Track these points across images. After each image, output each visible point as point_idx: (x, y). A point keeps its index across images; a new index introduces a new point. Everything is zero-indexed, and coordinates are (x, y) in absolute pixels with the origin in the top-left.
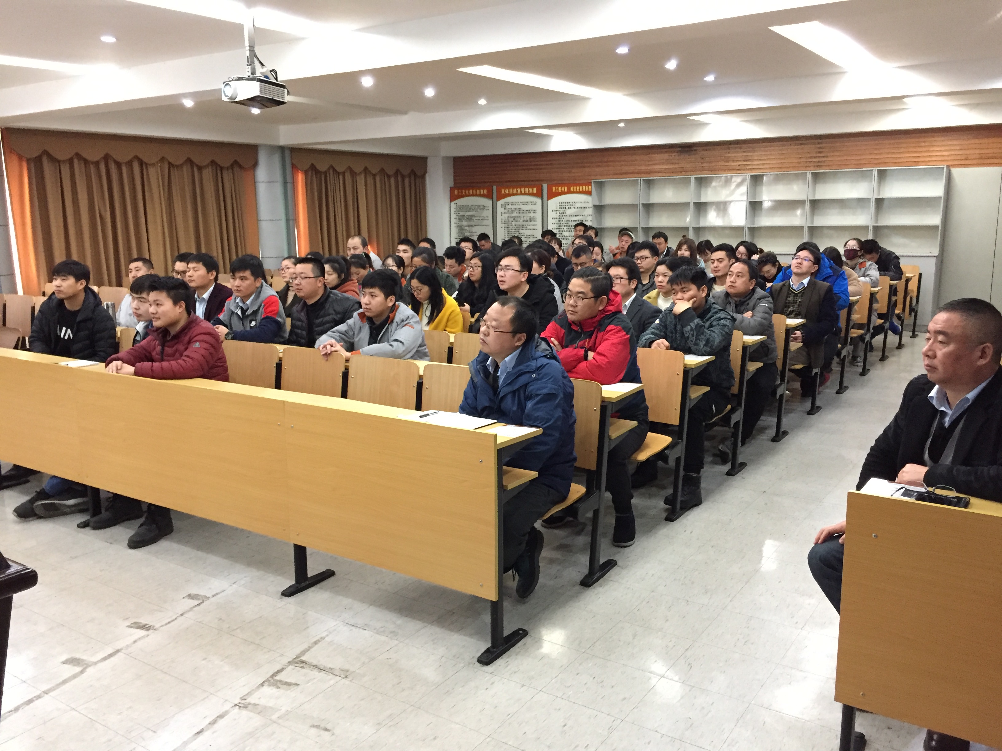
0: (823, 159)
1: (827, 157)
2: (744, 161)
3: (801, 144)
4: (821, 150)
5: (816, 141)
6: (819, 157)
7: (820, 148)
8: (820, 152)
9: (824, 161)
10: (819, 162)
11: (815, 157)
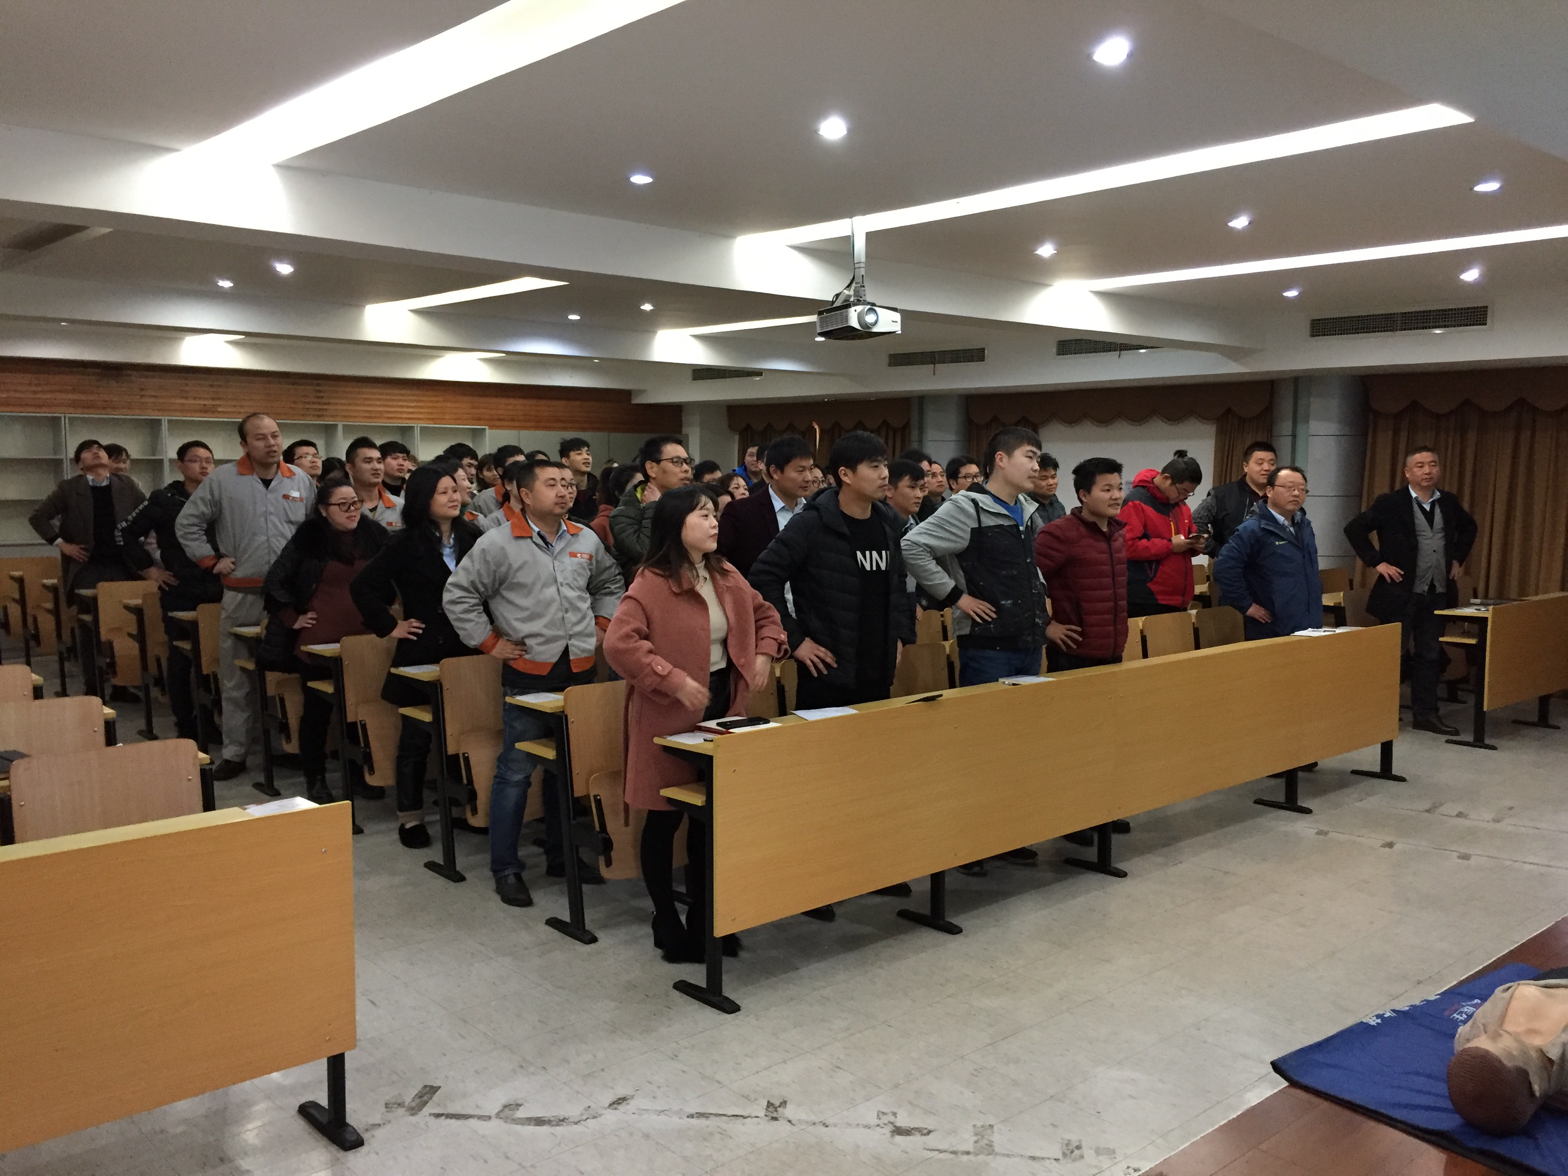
0: (325, 407)
1: (329, 404)
2: (213, 399)
3: (293, 384)
4: (321, 395)
5: (315, 382)
6: (319, 403)
7: (320, 391)
8: (318, 397)
9: (326, 409)
10: (319, 410)
11: (313, 403)
